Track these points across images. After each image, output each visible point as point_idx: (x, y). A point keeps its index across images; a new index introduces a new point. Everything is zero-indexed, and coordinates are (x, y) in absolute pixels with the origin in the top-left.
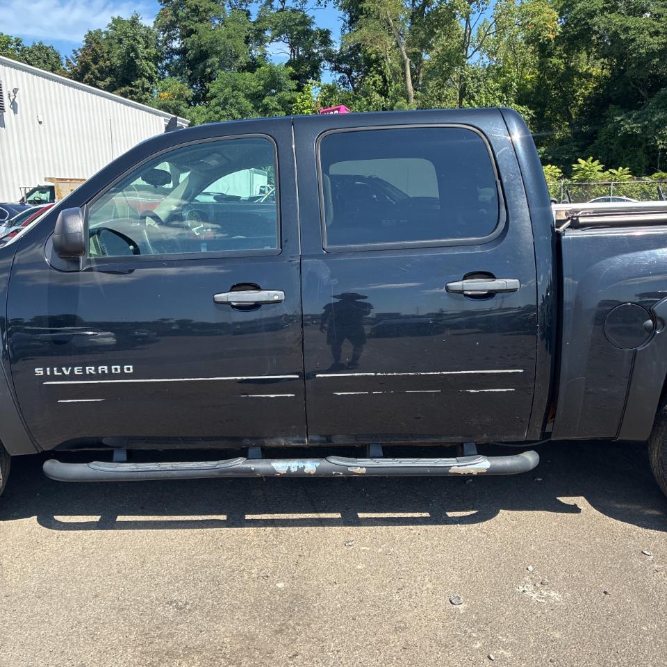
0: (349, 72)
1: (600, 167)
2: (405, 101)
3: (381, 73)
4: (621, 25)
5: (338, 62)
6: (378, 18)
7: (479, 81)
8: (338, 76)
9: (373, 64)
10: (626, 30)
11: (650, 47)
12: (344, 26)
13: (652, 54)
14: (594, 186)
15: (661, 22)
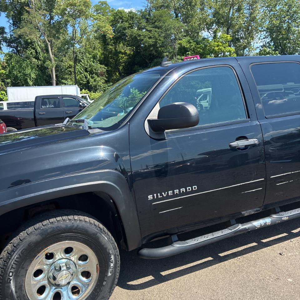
0: (16, 48)
1: (139, 93)
2: (50, 62)
3: (34, 49)
4: (137, 34)
5: (9, 43)
6: (31, 23)
7: (82, 54)
8: (11, 49)
9: (29, 44)
10: (140, 36)
11: (149, 43)
12: (10, 26)
13: (150, 46)
14: (137, 99)
15: (152, 33)
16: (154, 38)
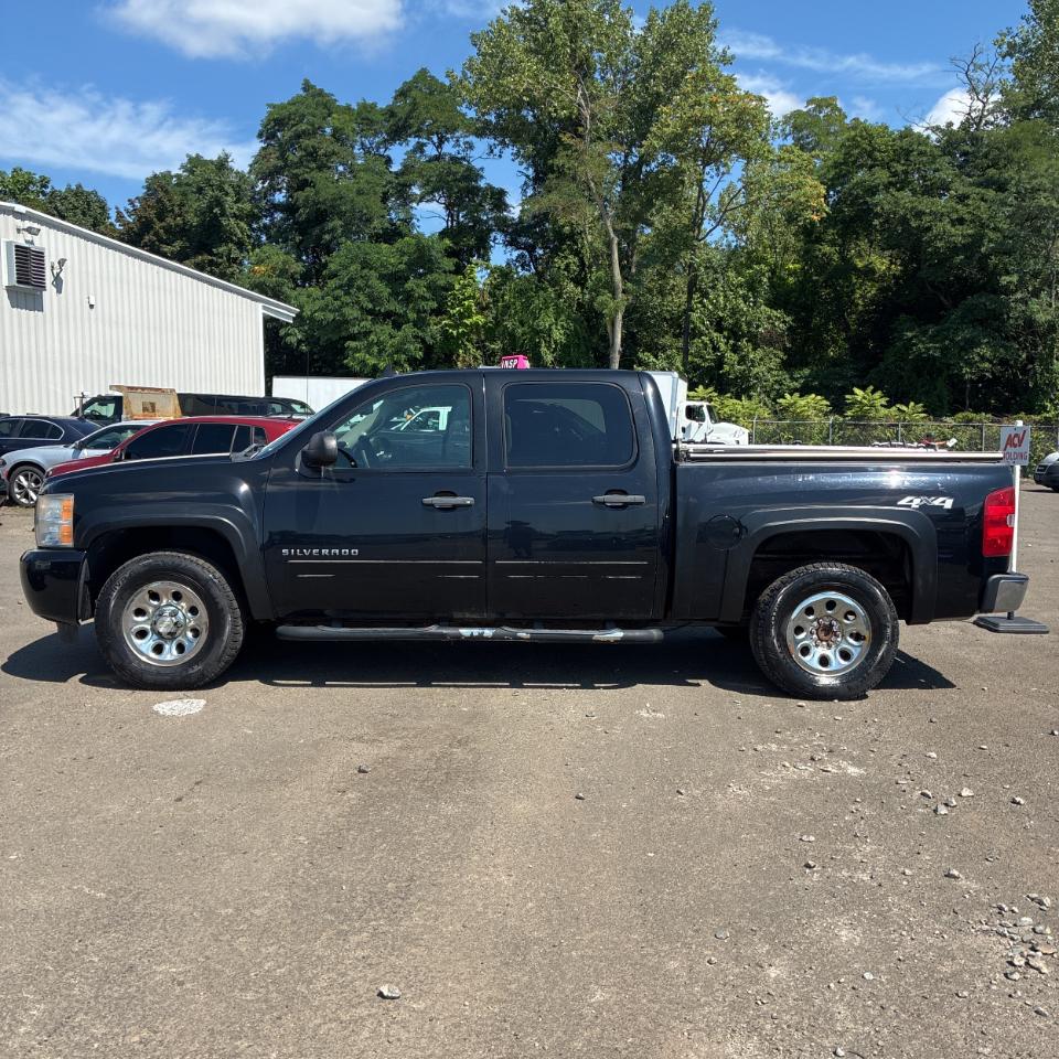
0: (531, 249)
1: (884, 401)
2: (610, 295)
3: (577, 253)
4: (913, 208)
5: (516, 234)
7: (716, 272)
8: (516, 253)
9: (564, 240)
10: (919, 215)
11: (952, 239)
12: (525, 183)
13: (955, 250)
14: (875, 427)
15: (967, 205)
16: (972, 221)
